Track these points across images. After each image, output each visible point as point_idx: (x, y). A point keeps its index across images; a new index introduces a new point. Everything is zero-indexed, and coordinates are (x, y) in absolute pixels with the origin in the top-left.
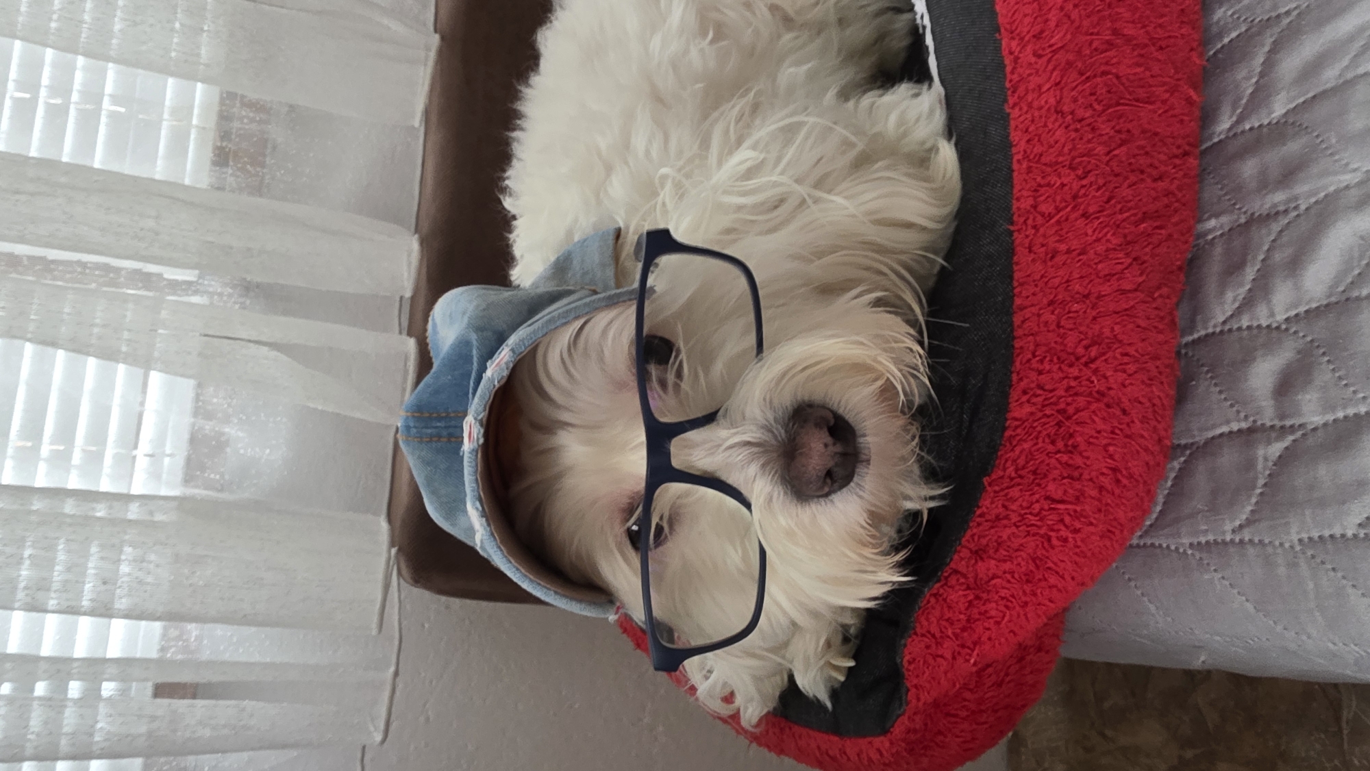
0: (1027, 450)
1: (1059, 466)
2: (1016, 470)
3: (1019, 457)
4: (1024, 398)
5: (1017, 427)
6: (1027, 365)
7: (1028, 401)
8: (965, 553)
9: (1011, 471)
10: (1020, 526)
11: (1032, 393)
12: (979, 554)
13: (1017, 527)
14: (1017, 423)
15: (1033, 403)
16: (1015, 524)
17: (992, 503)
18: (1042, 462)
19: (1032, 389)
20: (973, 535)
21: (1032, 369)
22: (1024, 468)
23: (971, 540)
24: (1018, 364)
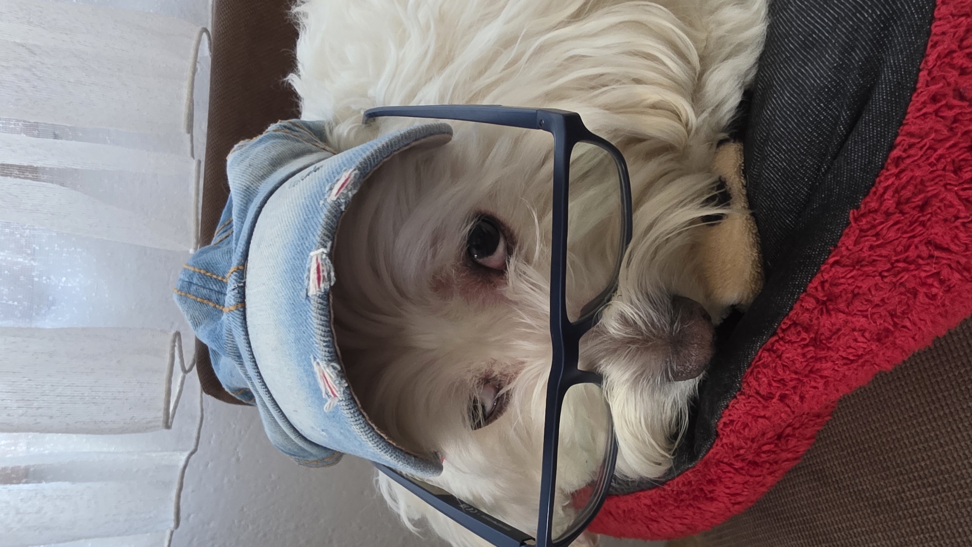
0: (919, 180)
1: (956, 202)
2: (898, 203)
3: (904, 187)
4: (930, 109)
5: (911, 146)
6: (946, 60)
7: (936, 112)
8: (810, 304)
9: (890, 203)
10: (886, 277)
11: (944, 102)
12: (826, 305)
13: (883, 277)
14: (913, 140)
15: (942, 117)
16: (880, 274)
17: (856, 243)
18: (935, 196)
19: (945, 96)
20: (822, 283)
21: (953, 66)
22: (908, 200)
23: (819, 288)
24: (931, 59)
